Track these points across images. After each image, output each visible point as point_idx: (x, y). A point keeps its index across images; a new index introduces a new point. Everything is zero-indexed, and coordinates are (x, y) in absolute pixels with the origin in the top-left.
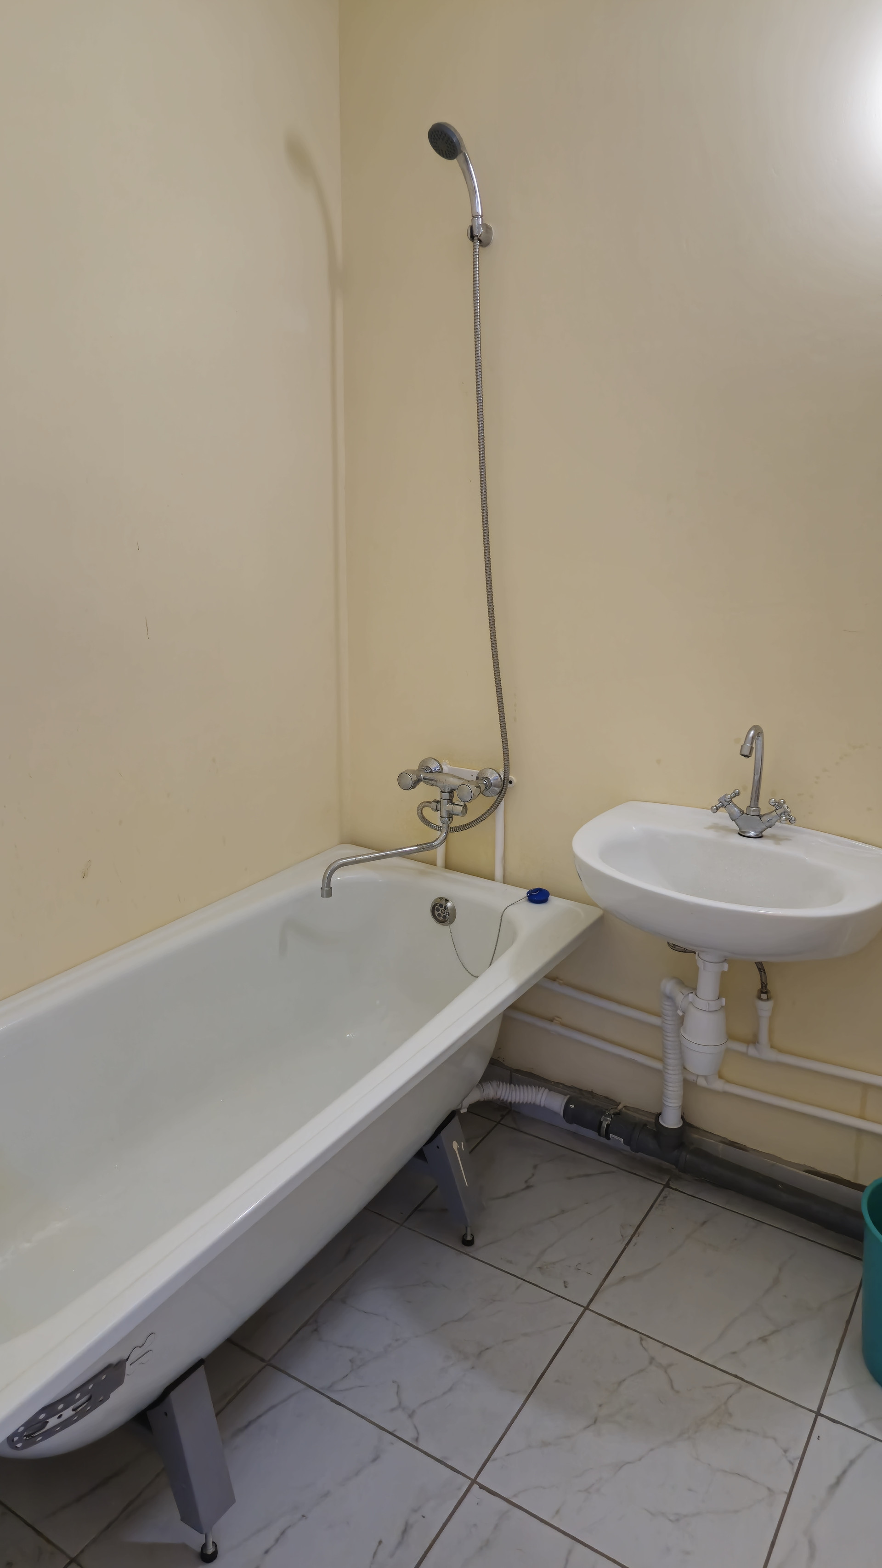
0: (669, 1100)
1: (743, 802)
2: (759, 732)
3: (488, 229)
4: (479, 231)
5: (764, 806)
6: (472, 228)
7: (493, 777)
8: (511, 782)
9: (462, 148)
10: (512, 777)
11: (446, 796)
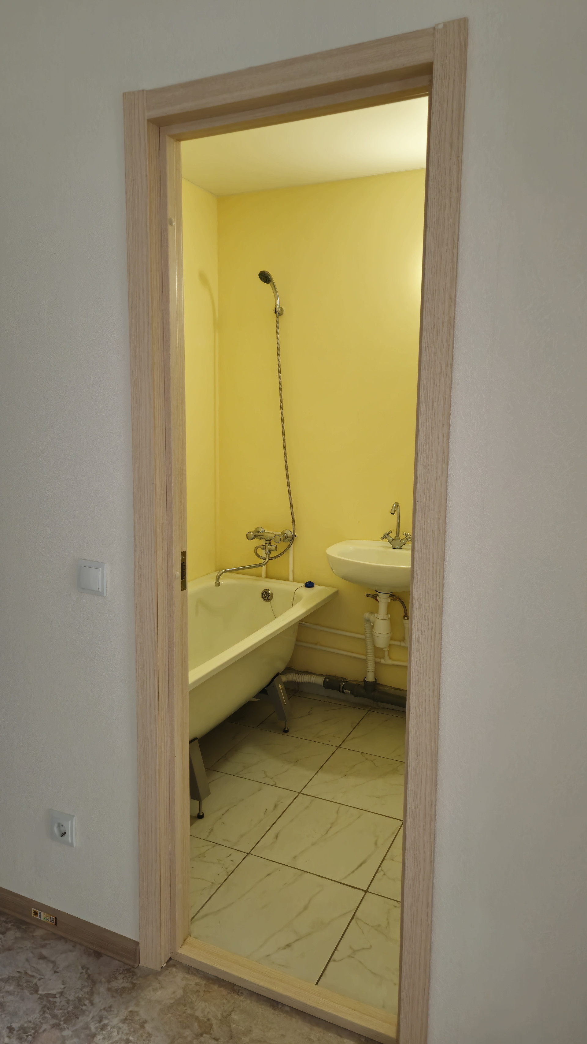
0: (369, 669)
1: (393, 535)
2: (397, 505)
3: (282, 309)
4: (279, 310)
5: (402, 536)
6: (275, 308)
7: (289, 534)
8: (296, 536)
9: (272, 280)
10: (296, 534)
11: (268, 542)
